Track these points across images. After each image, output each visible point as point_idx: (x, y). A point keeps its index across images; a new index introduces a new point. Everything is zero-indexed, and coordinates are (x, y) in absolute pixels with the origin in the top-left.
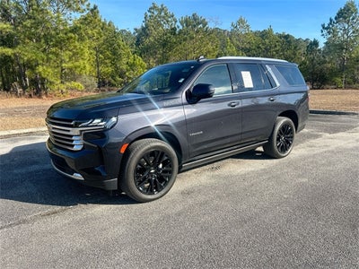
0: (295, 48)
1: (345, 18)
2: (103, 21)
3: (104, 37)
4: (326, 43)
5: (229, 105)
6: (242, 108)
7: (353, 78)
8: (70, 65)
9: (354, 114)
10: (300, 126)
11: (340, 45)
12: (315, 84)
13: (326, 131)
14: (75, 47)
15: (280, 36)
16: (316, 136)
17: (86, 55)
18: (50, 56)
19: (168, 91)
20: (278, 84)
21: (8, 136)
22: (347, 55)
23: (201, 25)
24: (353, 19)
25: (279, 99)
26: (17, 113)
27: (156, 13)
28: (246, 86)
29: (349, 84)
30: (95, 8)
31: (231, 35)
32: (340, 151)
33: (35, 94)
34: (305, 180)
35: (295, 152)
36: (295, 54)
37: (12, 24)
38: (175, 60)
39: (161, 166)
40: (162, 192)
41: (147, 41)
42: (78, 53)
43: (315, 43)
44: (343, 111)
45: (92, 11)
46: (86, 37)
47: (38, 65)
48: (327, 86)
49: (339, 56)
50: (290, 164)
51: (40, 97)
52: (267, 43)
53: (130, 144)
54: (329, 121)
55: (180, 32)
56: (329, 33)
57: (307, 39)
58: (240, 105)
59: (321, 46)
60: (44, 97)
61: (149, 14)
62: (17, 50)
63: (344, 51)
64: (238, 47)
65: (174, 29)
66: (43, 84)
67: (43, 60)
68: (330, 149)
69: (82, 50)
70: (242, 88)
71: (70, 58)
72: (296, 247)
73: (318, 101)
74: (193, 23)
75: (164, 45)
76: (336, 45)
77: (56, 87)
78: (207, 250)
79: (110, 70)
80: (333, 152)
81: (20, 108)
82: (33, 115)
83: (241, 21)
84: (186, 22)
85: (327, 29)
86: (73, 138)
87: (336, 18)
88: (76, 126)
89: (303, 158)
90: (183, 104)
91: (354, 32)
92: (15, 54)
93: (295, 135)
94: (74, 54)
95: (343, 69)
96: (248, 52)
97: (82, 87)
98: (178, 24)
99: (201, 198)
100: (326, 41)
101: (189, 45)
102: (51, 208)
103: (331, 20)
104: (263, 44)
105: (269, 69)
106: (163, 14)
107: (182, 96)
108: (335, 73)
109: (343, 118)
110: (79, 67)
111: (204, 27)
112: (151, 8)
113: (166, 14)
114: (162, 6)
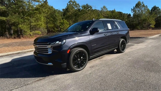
0: (124, 16)
1: (138, 7)
2: (49, 6)
3: (50, 12)
4: (133, 15)
5: (104, 35)
6: (108, 36)
7: (143, 26)
8: (35, 24)
9: (144, 38)
10: (127, 42)
11: (137, 15)
12: (131, 29)
13: (136, 43)
14: (37, 16)
15: (118, 12)
16: (133, 45)
17: (42, 19)
18: (25, 20)
19: (83, 31)
20: (119, 28)
21: (8, 55)
22: (140, 19)
23: (90, 8)
24: (141, 7)
25: (120, 33)
26: (10, 45)
27: (72, 3)
28: (109, 29)
29: (142, 28)
30: (46, 1)
31: (101, 12)
32: (140, 49)
33: (17, 37)
34: (130, 58)
35: (127, 51)
36: (123, 18)
37: (5, 7)
38: (80, 21)
39: (82, 58)
40: (83, 67)
41: (69, 14)
42: (38, 19)
43: (130, 15)
44: (140, 37)
45: (45, 2)
46: (42, 12)
47: (19, 24)
48: (135, 29)
49: (138, 19)
50: (126, 54)
51: (20, 38)
52: (114, 15)
53: (71, 50)
54: (136, 40)
55: (82, 10)
56: (134, 11)
57: (127, 14)
59: (132, 16)
60: (22, 38)
61: (69, 4)
62: (8, 18)
63: (139, 17)
64: (104, 16)
65: (79, 9)
66: (21, 32)
67: (22, 22)
68: (137, 49)
69: (40, 17)
70: (108, 29)
71: (35, 21)
72: (129, 77)
73: (133, 34)
74: (87, 7)
75: (76, 15)
76: (136, 15)
77: (28, 34)
78: (102, 82)
79: (52, 25)
80: (138, 49)
81: (11, 43)
82: (19, 46)
83: (104, 7)
84: (84, 7)
85: (133, 10)
86: (48, 49)
87: (135, 7)
88: (49, 44)
89: (129, 52)
90: (89, 35)
91: (141, 11)
92: (7, 20)
93: (126, 45)
94: (37, 19)
95: (139, 23)
96: (107, 18)
97: (40, 33)
98: (81, 7)
99: (97, 68)
100: (133, 14)
101: (86, 15)
102: (38, 79)
103: (134, 7)
104: (113, 15)
105: (116, 23)
106: (74, 4)
107: (88, 32)
108: (137, 25)
109: (141, 39)
110: (39, 24)
111: (91, 9)
112: (69, 2)
113: (76, 4)
114: (74, 1)
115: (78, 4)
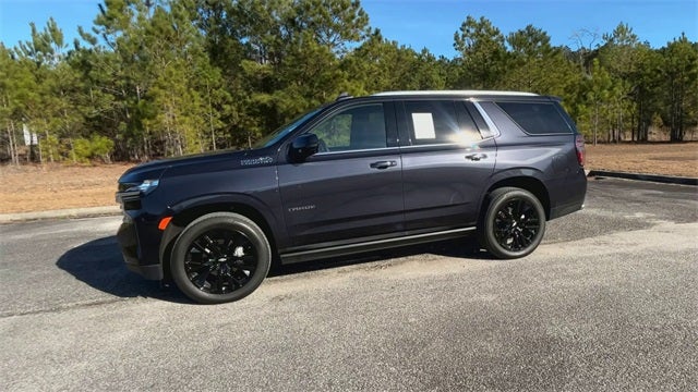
5: (373, 166)
6: (401, 172)
23: (540, 43)
27: (472, 30)
30: (378, 32)
45: (372, 36)
58: (398, 167)
61: (461, 33)
64: (616, 72)
65: (497, 53)
83: (622, 31)
84: (517, 40)
90: (276, 164)
106: (483, 31)
111: (543, 44)
112: (464, 25)
113: (488, 31)
114: (482, 19)
115: (497, 33)
